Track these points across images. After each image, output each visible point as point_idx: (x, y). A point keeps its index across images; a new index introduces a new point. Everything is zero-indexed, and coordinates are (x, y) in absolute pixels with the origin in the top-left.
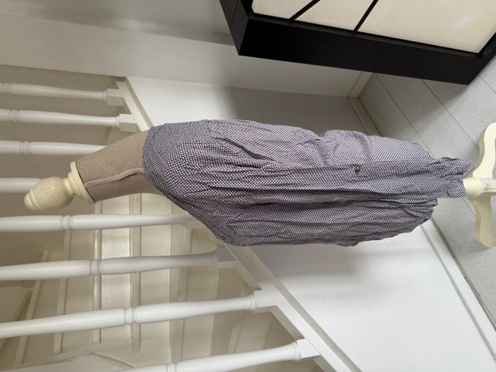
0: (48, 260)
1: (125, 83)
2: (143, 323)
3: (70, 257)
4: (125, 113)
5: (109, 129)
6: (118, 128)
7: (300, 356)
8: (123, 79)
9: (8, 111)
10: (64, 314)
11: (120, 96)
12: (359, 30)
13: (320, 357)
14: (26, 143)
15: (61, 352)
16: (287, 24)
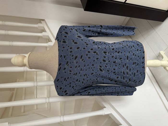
0: (19, 82)
1: (44, 22)
2: (51, 103)
3: (26, 81)
4: (44, 32)
5: (39, 37)
6: (42, 37)
7: (105, 114)
8: (43, 20)
9: (5, 31)
10: (25, 99)
11: (43, 26)
12: (126, 2)
13: (111, 114)
14: (11, 42)
15: (24, 112)
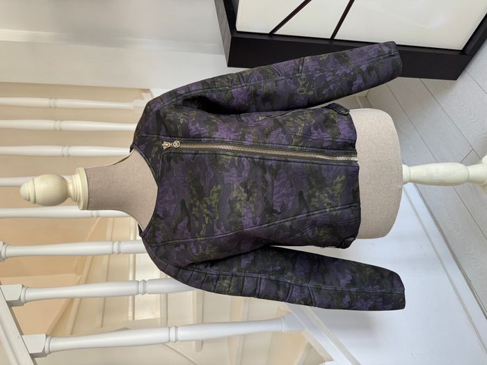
1: (149, 94)
8: (148, 91)
9: (53, 121)
12: (336, 38)
14: (66, 147)
16: (266, 38)
